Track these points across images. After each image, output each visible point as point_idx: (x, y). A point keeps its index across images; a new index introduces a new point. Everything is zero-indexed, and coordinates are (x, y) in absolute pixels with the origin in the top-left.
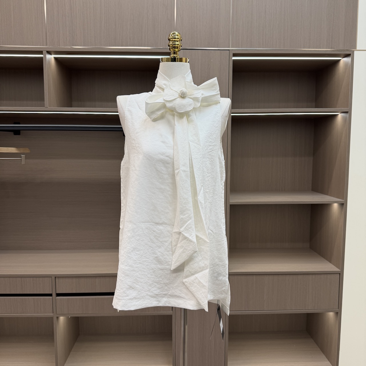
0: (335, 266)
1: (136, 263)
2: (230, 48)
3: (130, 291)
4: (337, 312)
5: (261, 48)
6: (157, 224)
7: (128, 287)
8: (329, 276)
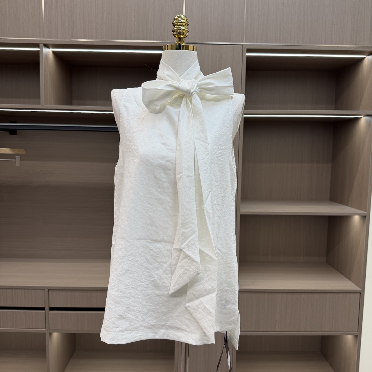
0: (355, 284)
1: (129, 288)
2: (243, 42)
3: (121, 321)
4: (357, 335)
5: (277, 43)
6: (155, 241)
7: (119, 316)
8: (348, 295)
